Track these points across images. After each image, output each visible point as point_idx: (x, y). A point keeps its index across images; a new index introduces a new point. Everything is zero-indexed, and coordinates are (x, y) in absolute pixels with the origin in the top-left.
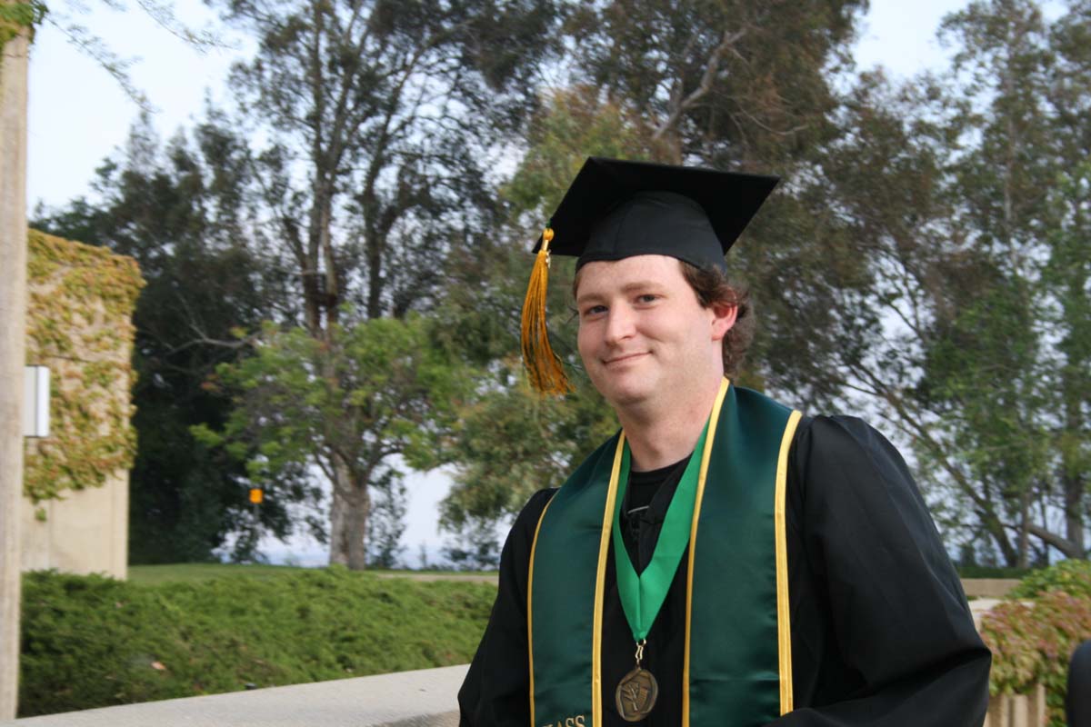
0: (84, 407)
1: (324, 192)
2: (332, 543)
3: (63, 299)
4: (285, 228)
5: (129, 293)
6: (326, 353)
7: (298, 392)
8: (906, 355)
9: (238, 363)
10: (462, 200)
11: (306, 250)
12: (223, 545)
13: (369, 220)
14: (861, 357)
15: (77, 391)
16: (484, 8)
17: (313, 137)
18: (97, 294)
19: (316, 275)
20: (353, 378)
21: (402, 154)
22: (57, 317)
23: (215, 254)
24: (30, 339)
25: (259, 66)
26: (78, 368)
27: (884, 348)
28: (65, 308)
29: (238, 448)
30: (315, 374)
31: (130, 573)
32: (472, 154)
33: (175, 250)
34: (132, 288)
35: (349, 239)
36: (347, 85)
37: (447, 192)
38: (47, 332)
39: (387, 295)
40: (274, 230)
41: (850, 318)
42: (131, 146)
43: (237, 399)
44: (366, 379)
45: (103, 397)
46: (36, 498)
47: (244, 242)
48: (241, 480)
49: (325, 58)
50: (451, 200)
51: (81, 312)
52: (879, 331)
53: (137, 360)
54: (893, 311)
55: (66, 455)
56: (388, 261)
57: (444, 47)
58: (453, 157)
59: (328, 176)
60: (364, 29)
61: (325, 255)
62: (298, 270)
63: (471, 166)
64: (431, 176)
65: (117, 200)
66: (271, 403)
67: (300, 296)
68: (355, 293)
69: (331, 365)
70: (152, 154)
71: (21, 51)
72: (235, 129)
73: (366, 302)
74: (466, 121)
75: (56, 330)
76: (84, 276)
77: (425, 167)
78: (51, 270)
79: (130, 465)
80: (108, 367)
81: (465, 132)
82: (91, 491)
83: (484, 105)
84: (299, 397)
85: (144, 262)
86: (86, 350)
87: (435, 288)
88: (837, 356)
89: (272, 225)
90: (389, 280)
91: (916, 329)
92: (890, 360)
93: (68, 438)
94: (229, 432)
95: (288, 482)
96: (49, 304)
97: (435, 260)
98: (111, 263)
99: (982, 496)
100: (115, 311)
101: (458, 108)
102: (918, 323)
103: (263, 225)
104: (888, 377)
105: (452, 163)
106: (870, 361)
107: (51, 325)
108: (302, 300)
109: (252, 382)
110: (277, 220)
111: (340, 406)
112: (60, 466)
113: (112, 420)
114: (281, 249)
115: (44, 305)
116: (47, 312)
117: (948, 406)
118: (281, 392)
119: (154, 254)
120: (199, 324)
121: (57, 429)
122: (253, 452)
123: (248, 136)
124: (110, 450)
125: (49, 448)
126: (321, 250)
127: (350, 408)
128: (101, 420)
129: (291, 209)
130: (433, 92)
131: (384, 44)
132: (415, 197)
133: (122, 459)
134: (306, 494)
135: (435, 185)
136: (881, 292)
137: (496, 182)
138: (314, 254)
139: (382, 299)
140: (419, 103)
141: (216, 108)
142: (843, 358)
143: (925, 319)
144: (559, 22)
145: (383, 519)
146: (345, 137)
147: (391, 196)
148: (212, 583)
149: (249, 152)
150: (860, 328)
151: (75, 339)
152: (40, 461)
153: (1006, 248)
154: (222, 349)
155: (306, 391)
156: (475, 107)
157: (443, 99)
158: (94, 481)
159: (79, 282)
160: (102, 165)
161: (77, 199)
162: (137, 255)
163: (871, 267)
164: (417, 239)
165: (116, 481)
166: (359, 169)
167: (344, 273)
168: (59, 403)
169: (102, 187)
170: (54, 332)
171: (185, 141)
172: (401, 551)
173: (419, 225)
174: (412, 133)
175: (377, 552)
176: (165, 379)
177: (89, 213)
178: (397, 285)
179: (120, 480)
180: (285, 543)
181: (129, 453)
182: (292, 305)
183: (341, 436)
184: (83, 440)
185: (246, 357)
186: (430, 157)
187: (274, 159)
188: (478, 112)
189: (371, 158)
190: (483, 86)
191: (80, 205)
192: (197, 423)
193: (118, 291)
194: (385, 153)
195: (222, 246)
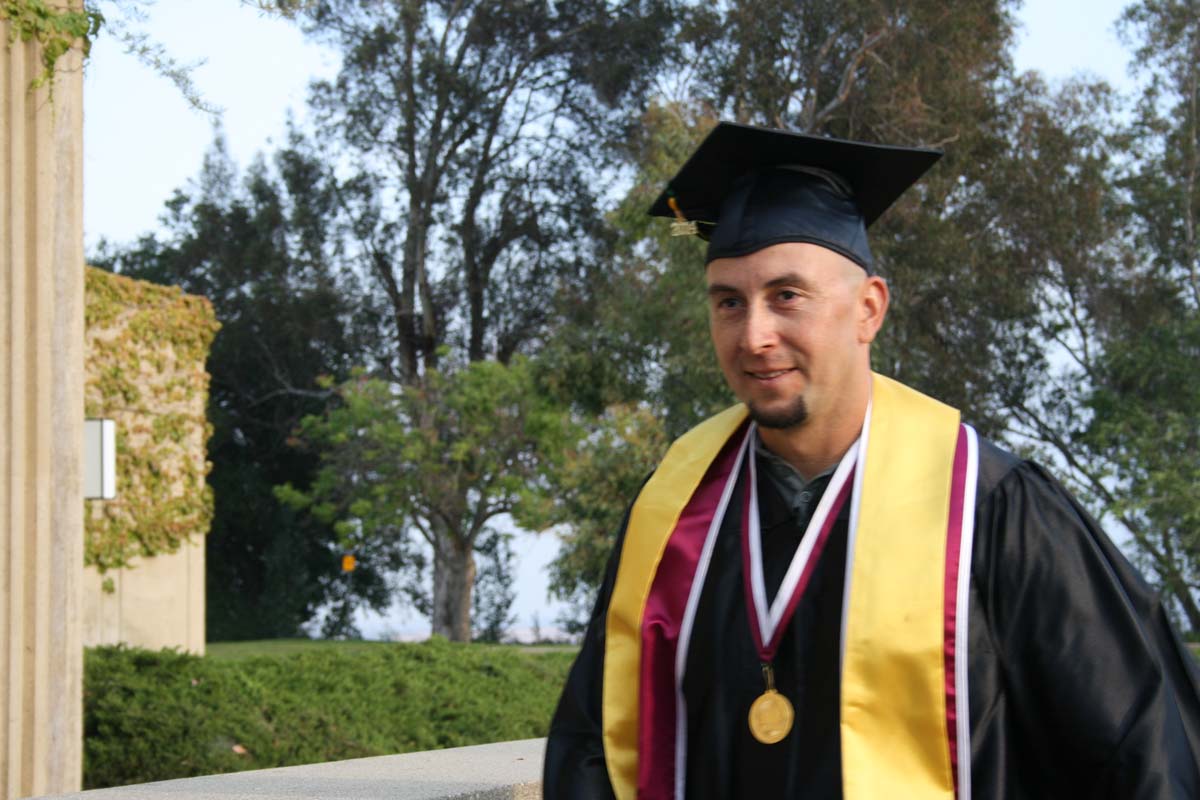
0: (154, 464)
1: (419, 223)
2: (434, 615)
3: (130, 345)
4: (375, 263)
5: (202, 337)
6: (425, 404)
7: (393, 446)
8: (1075, 394)
9: (326, 416)
10: (572, 230)
11: (400, 289)
12: (313, 619)
13: (470, 254)
14: (1024, 398)
15: (146, 447)
16: (593, 15)
17: (406, 161)
18: (166, 339)
19: (412, 316)
20: (455, 430)
21: (506, 178)
22: (123, 365)
23: (299, 294)
24: (92, 388)
25: (342, 84)
26: (147, 422)
27: (1050, 388)
28: (132, 355)
29: (326, 510)
30: (411, 425)
31: (207, 650)
32: (583, 177)
33: (253, 291)
34: (206, 332)
35: (447, 275)
36: (444, 104)
37: (556, 221)
38: (112, 382)
39: (491, 337)
40: (364, 266)
41: (1011, 354)
42: (206, 177)
43: (324, 456)
44: (468, 431)
45: (176, 453)
46: (102, 568)
47: (332, 282)
48: (332, 546)
49: (417, 72)
50: (560, 229)
51: (149, 359)
52: (1043, 367)
53: (212, 412)
54: (1059, 345)
55: (135, 518)
56: (492, 298)
57: (551, 58)
58: (562, 182)
59: (423, 205)
60: (461, 40)
61: (421, 293)
62: (391, 311)
63: (582, 191)
64: (538, 203)
65: (190, 236)
66: (363, 459)
67: (395, 339)
68: (455, 334)
69: (430, 415)
70: (228, 185)
71: (75, 66)
72: (319, 155)
73: (467, 344)
74: (576, 140)
75: (122, 378)
76: (152, 318)
77: (531, 194)
78: (116, 313)
79: (207, 528)
80: (181, 420)
81: (576, 154)
82: (163, 559)
83: (596, 122)
84: (395, 453)
85: (221, 305)
86: (155, 401)
87: (544, 328)
88: (997, 396)
89: (362, 260)
90: (494, 319)
91: (1085, 364)
92: (1056, 401)
93: (138, 499)
94: (317, 492)
95: (386, 549)
96: (113, 350)
97: (543, 296)
98: (182, 304)
99: (1162, 552)
100: (188, 357)
101: (566, 126)
102: (1086, 357)
103: (352, 261)
104: (1056, 420)
105: (561, 187)
106: (1034, 402)
107: (117, 373)
108: (396, 344)
109: (341, 437)
110: (368, 255)
111: (440, 461)
112: (129, 530)
113: (185, 478)
114: (372, 288)
115: (109, 353)
116: (112, 359)
117: (1123, 451)
118: (376, 446)
119: (232, 295)
120: (282, 372)
121: (125, 490)
122: (344, 515)
123: (333, 161)
124: (184, 512)
125: (116, 511)
126: (417, 288)
127: (452, 463)
128: (174, 479)
129: (383, 242)
130: (540, 110)
131: (484, 57)
132: (520, 226)
133: (198, 523)
134: (405, 560)
135: (542, 212)
136: (1046, 325)
137: (610, 208)
138: (409, 292)
139: (485, 342)
140: (523, 122)
141: (298, 131)
142: (1003, 398)
143: (1096, 352)
144: (677, 28)
145: (490, 587)
146: (440, 161)
147: (493, 226)
148: (298, 657)
149: (334, 181)
150: (1021, 365)
151: (144, 389)
152: (107, 525)
153: (1187, 272)
154: (309, 400)
155: (401, 445)
156: (585, 124)
157: (550, 117)
158: (167, 547)
159: (145, 325)
160: (172, 197)
161: (147, 236)
162: (212, 297)
163: (1034, 297)
164: (524, 275)
165: (192, 547)
166: (456, 196)
167: (443, 314)
168: (128, 462)
169: (172, 221)
170: (120, 382)
171: (264, 169)
172: (511, 622)
173: (526, 258)
174: (516, 155)
175: (484, 625)
176: (246, 435)
177: (159, 250)
178: (502, 326)
179: (196, 545)
180: (382, 614)
181: (206, 515)
182: (386, 350)
183: (442, 496)
184: (154, 502)
185: (333, 409)
186: (536, 181)
187: (363, 186)
188: (589, 131)
189: (471, 183)
190: (594, 101)
191: (149, 242)
192: (281, 483)
193: (190, 336)
194: (486, 179)
195: (306, 286)
